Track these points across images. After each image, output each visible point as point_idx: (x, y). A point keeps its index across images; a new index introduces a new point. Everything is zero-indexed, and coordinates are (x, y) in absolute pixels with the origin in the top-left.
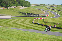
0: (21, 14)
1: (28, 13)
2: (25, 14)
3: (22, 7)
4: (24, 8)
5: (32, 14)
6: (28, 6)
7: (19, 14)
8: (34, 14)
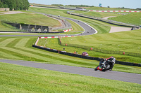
0: (8, 25)
1: (22, 25)
2: (17, 26)
3: (11, 10)
4: (14, 12)
6: (24, 9)
7: (3, 27)
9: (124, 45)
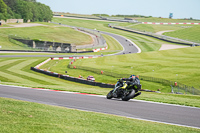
5: (49, 44)
7: (11, 44)
8: (57, 45)
9: (145, 67)
